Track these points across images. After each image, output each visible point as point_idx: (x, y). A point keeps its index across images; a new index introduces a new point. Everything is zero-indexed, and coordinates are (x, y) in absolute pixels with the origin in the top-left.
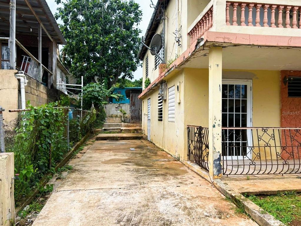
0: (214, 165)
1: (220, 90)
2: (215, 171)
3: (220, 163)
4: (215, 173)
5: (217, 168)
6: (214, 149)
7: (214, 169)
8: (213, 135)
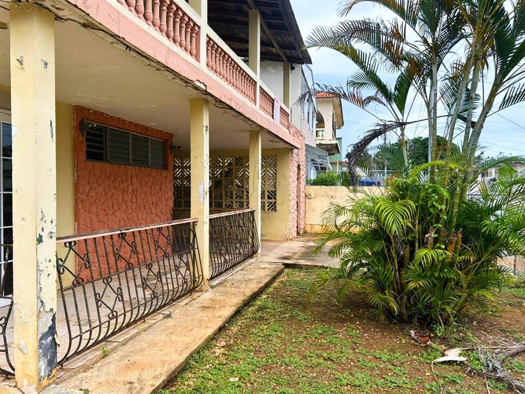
0: (41, 351)
1: (52, 136)
2: (43, 367)
3: (54, 339)
4: (42, 374)
5: (47, 357)
6: (40, 303)
7: (42, 362)
8: (38, 266)
